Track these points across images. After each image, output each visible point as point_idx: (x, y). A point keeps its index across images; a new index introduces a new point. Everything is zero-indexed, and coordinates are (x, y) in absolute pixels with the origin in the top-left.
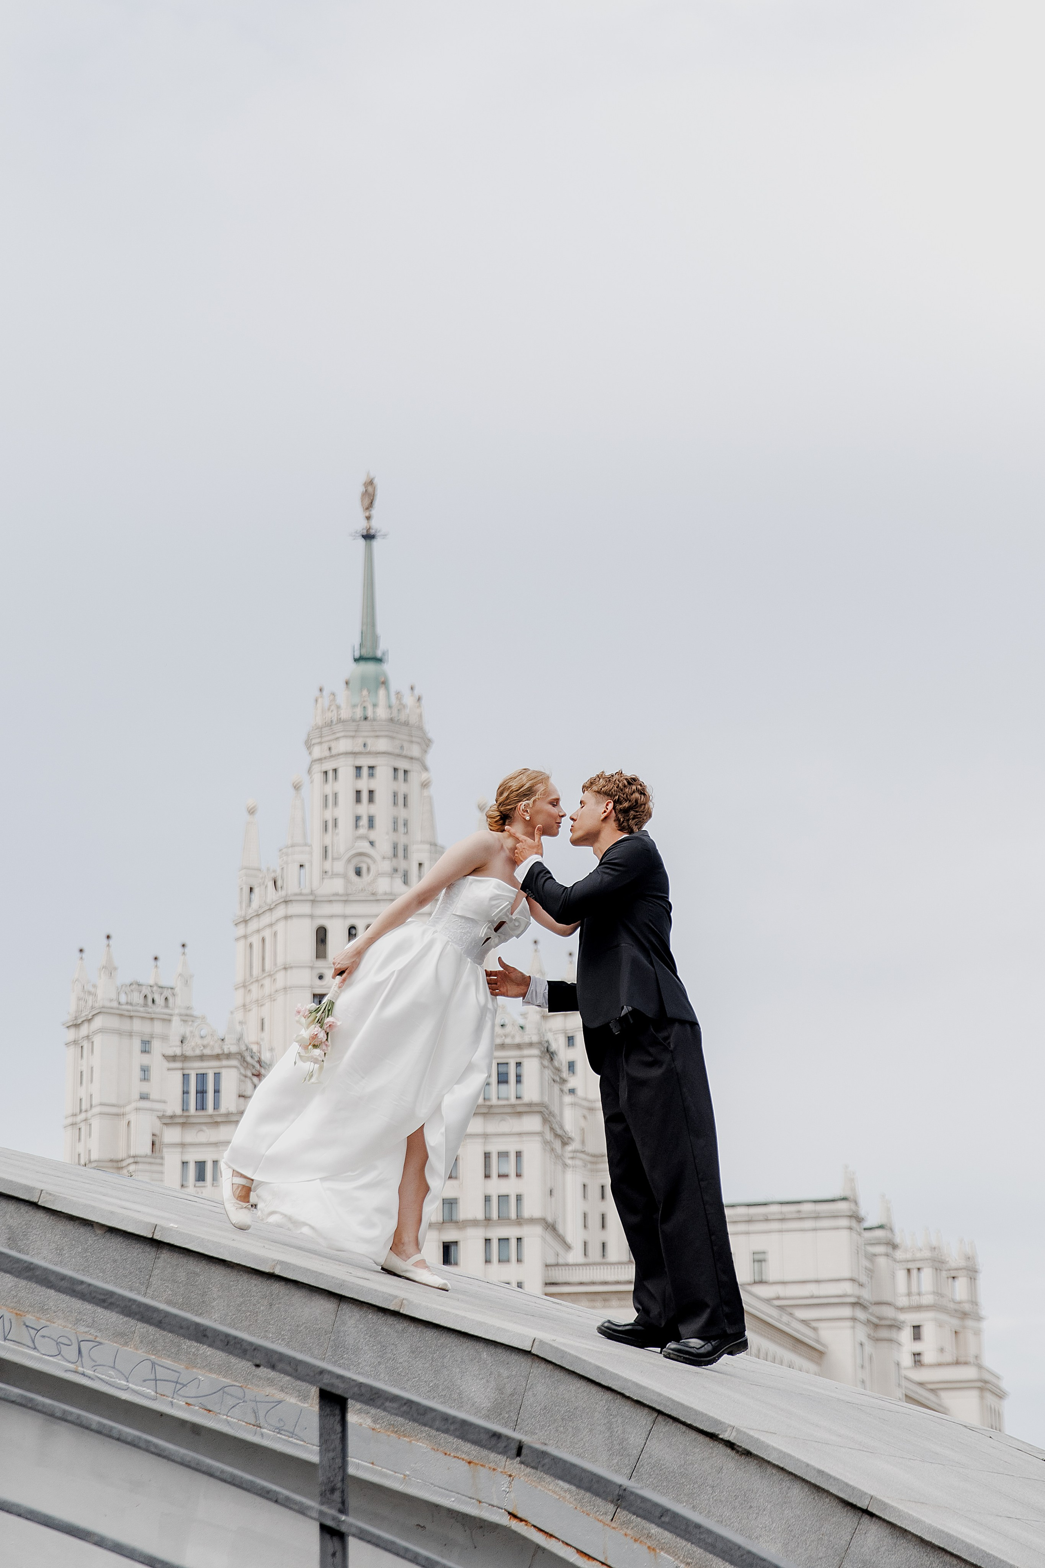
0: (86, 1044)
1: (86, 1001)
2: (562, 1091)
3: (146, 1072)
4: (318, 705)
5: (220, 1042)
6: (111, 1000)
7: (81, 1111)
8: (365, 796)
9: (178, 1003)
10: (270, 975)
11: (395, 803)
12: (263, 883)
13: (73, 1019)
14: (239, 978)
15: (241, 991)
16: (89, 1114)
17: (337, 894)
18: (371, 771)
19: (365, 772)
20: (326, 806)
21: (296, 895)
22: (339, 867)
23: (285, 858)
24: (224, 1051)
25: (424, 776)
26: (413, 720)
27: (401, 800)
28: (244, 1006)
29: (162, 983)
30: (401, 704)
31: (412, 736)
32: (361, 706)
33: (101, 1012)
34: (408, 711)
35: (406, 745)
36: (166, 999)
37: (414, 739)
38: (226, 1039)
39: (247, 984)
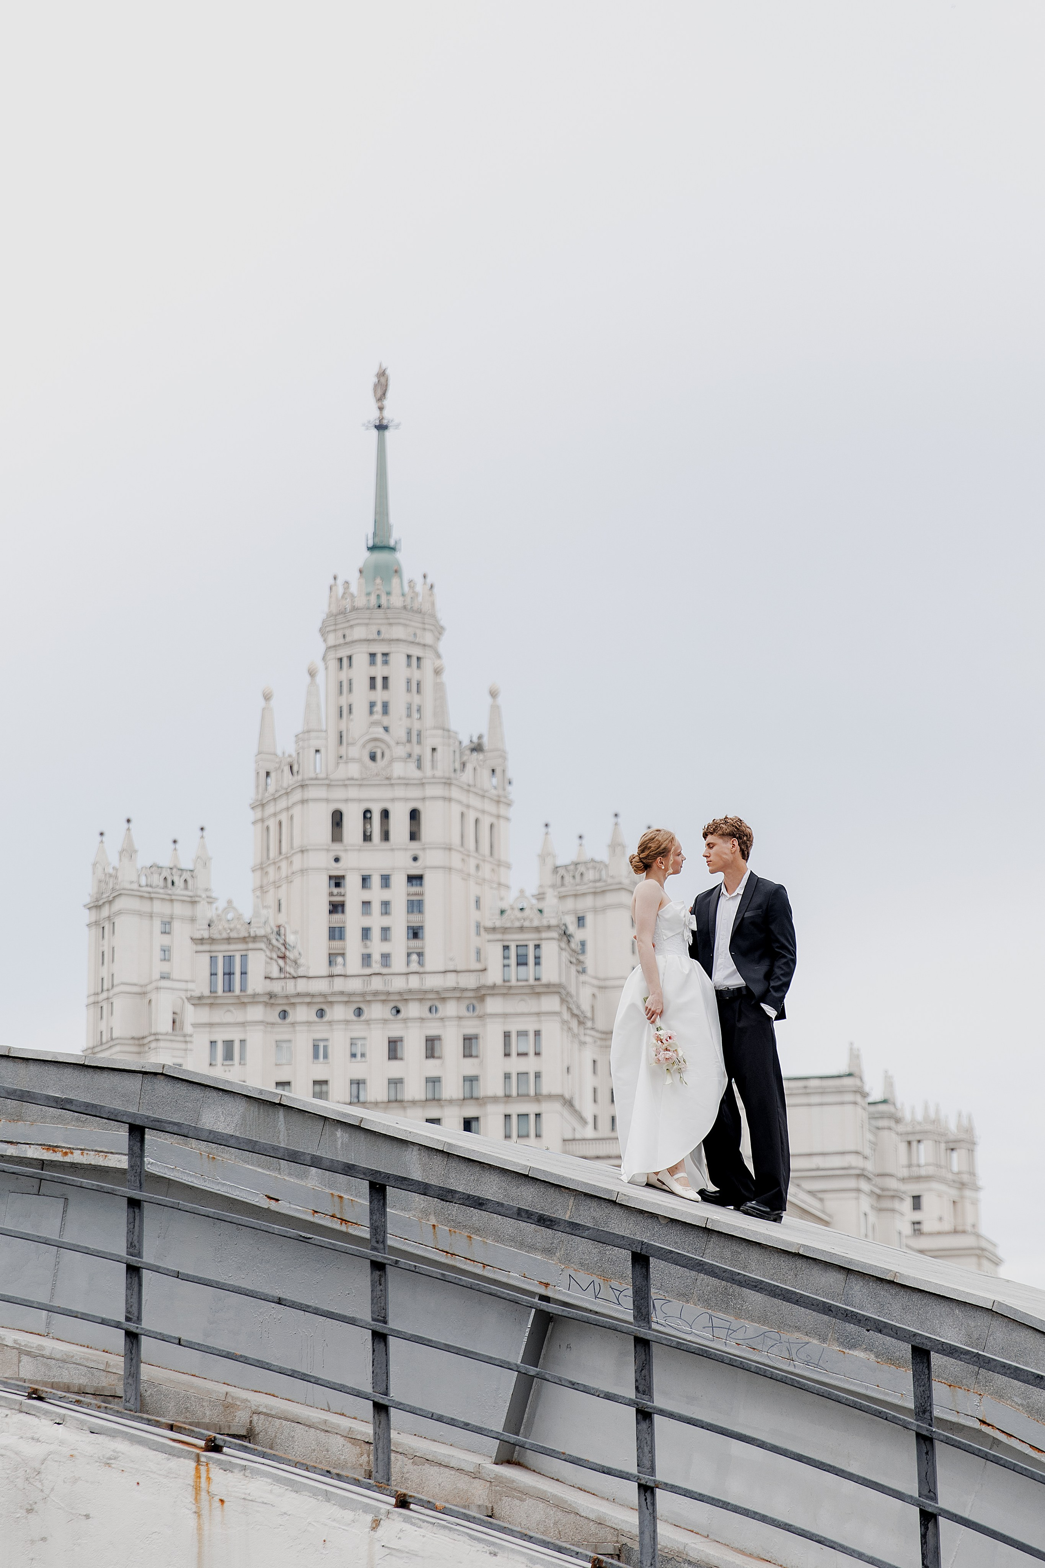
0: (107, 925)
1: (107, 884)
3: (166, 952)
4: (332, 593)
5: (247, 926)
6: (132, 882)
7: (102, 991)
8: (379, 683)
9: (198, 885)
10: (287, 858)
11: (409, 690)
12: (280, 768)
13: (95, 901)
14: (257, 856)
15: (258, 873)
16: (111, 993)
17: (352, 779)
18: (385, 658)
20: (341, 693)
21: (312, 779)
22: (354, 752)
23: (301, 743)
24: (250, 935)
25: (438, 663)
26: (426, 607)
28: (261, 887)
29: (181, 865)
30: (414, 592)
31: (424, 623)
32: (375, 594)
33: (123, 893)
34: (420, 599)
35: (419, 632)
36: (185, 881)
37: (427, 626)
38: (252, 922)
39: (264, 866)
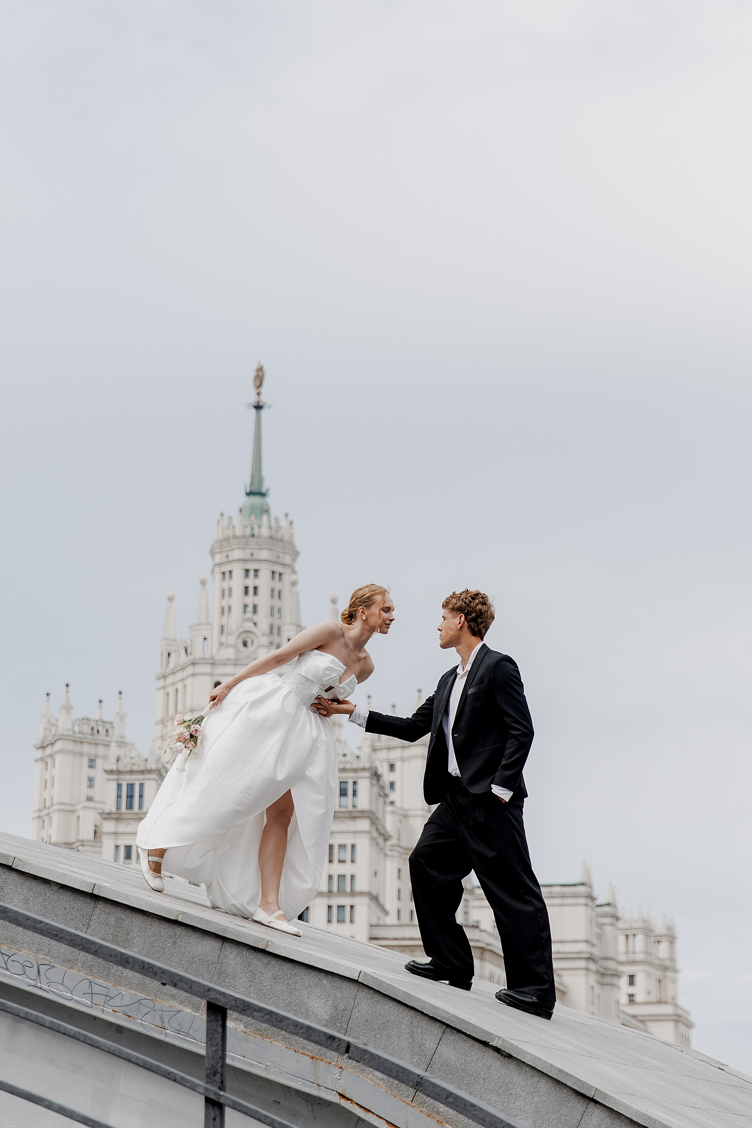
0: (49, 761)
1: (51, 731)
2: (385, 803)
3: (91, 782)
4: (219, 525)
5: (144, 761)
6: (68, 730)
7: (45, 808)
8: (251, 591)
9: (116, 733)
11: (272, 596)
12: (178, 650)
13: (41, 743)
14: (159, 716)
15: (160, 726)
16: (51, 810)
17: (229, 660)
18: (256, 573)
19: (252, 573)
20: (224, 597)
21: (200, 659)
22: (232, 640)
23: (193, 633)
24: (147, 768)
25: (294, 577)
26: (287, 538)
27: (276, 594)
28: (162, 736)
29: (105, 719)
30: (278, 526)
31: (285, 549)
32: (250, 527)
33: (61, 738)
34: (283, 531)
35: (281, 555)
36: (107, 730)
37: (287, 551)
38: (149, 759)
39: (164, 721)
